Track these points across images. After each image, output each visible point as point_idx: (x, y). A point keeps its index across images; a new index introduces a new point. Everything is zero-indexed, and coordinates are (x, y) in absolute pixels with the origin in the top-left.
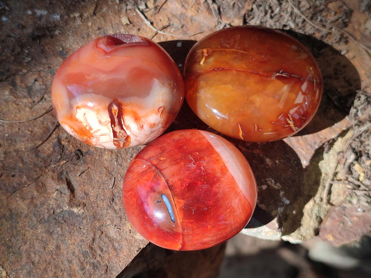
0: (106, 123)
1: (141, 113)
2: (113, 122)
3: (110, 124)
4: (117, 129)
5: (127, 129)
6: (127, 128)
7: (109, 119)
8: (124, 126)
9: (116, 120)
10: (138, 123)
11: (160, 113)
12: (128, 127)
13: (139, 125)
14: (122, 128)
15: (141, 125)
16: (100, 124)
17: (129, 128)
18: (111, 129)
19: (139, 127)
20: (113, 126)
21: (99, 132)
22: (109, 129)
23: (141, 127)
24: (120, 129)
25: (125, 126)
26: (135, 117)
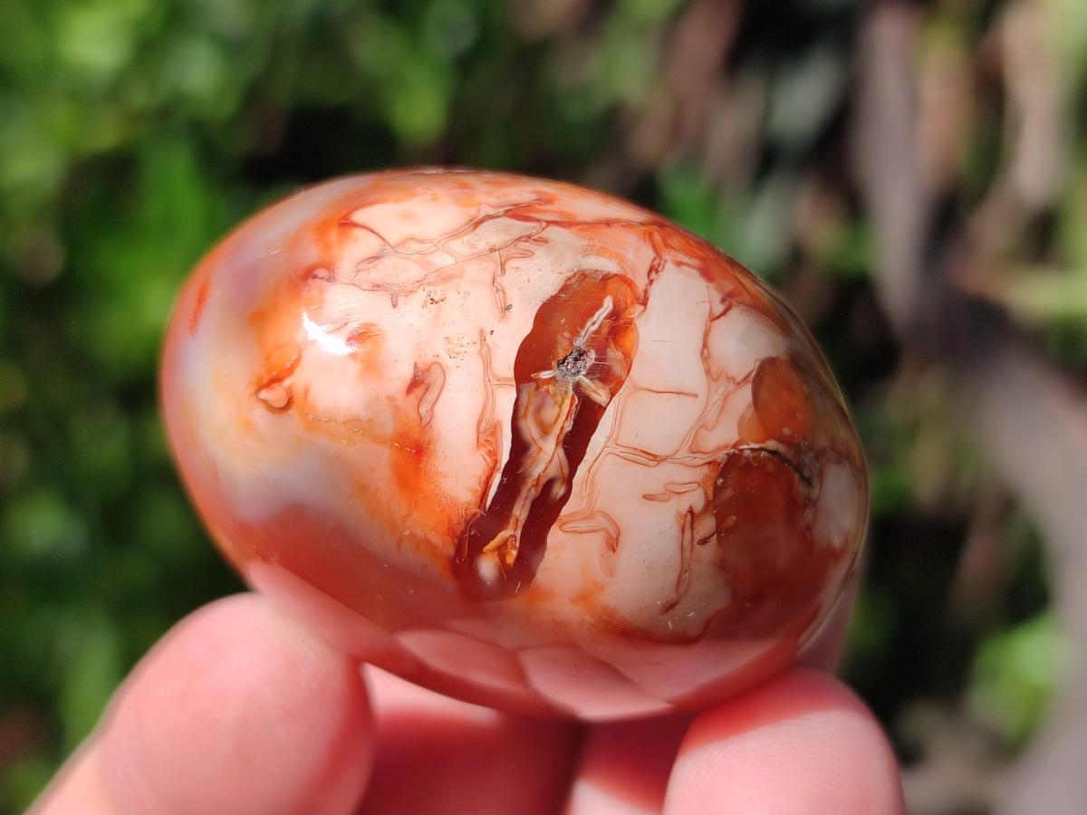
0: (583, 526)
1: (379, 462)
2: (546, 510)
3: (565, 511)
4: (547, 456)
5: (494, 430)
6: (493, 434)
7: (555, 536)
8: (505, 458)
9: (520, 511)
10: (425, 424)
11: (287, 382)
12: (486, 435)
13: (423, 410)
14: (520, 447)
15: (412, 399)
16: (618, 534)
17: (483, 426)
18: (576, 480)
19: (430, 397)
20: (559, 490)
21: (654, 487)
22: (591, 482)
23: (418, 392)
24: (533, 449)
25: (494, 454)
26: (418, 469)
